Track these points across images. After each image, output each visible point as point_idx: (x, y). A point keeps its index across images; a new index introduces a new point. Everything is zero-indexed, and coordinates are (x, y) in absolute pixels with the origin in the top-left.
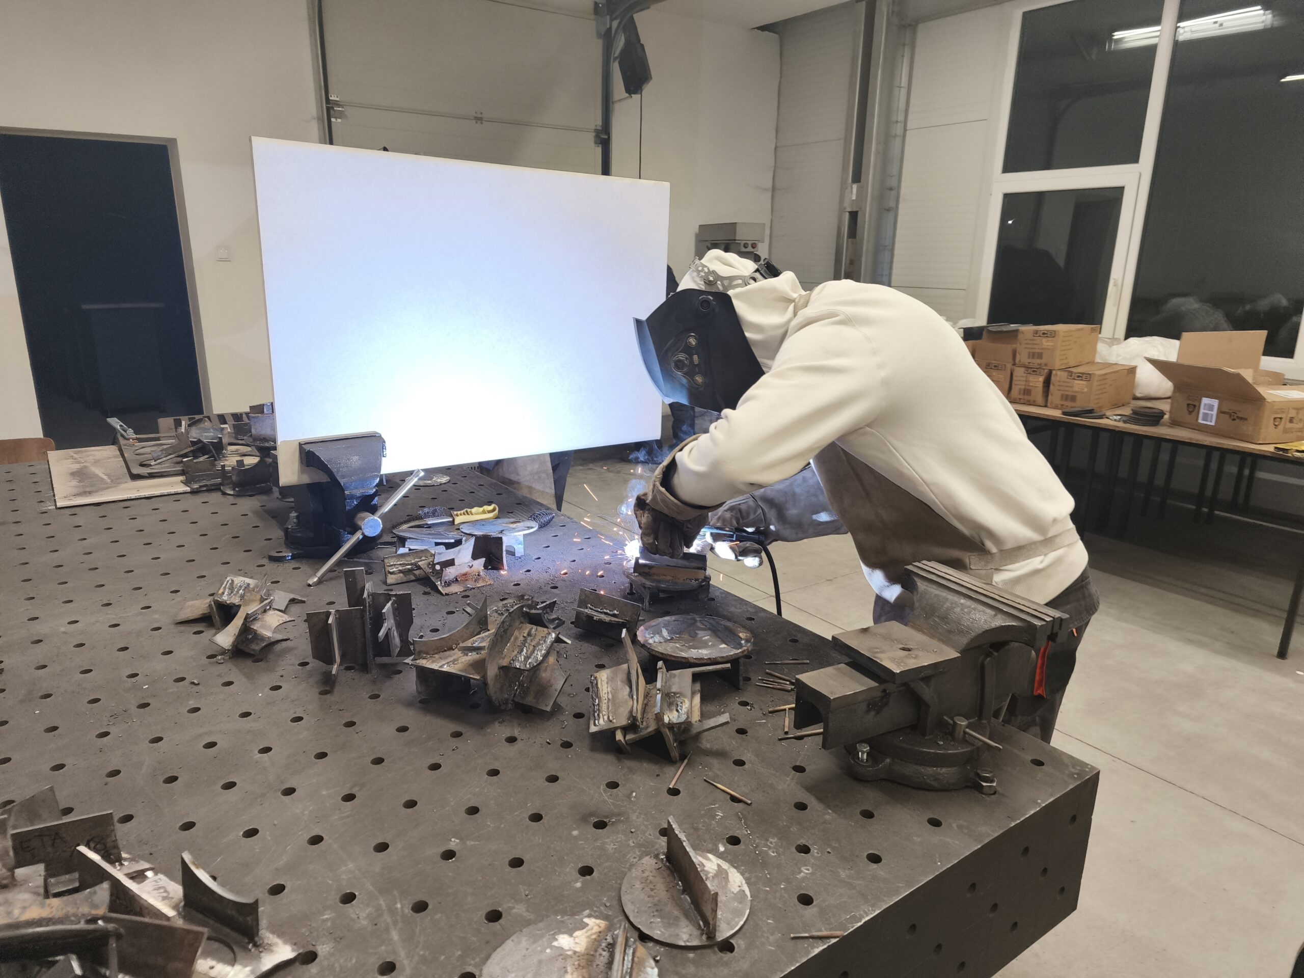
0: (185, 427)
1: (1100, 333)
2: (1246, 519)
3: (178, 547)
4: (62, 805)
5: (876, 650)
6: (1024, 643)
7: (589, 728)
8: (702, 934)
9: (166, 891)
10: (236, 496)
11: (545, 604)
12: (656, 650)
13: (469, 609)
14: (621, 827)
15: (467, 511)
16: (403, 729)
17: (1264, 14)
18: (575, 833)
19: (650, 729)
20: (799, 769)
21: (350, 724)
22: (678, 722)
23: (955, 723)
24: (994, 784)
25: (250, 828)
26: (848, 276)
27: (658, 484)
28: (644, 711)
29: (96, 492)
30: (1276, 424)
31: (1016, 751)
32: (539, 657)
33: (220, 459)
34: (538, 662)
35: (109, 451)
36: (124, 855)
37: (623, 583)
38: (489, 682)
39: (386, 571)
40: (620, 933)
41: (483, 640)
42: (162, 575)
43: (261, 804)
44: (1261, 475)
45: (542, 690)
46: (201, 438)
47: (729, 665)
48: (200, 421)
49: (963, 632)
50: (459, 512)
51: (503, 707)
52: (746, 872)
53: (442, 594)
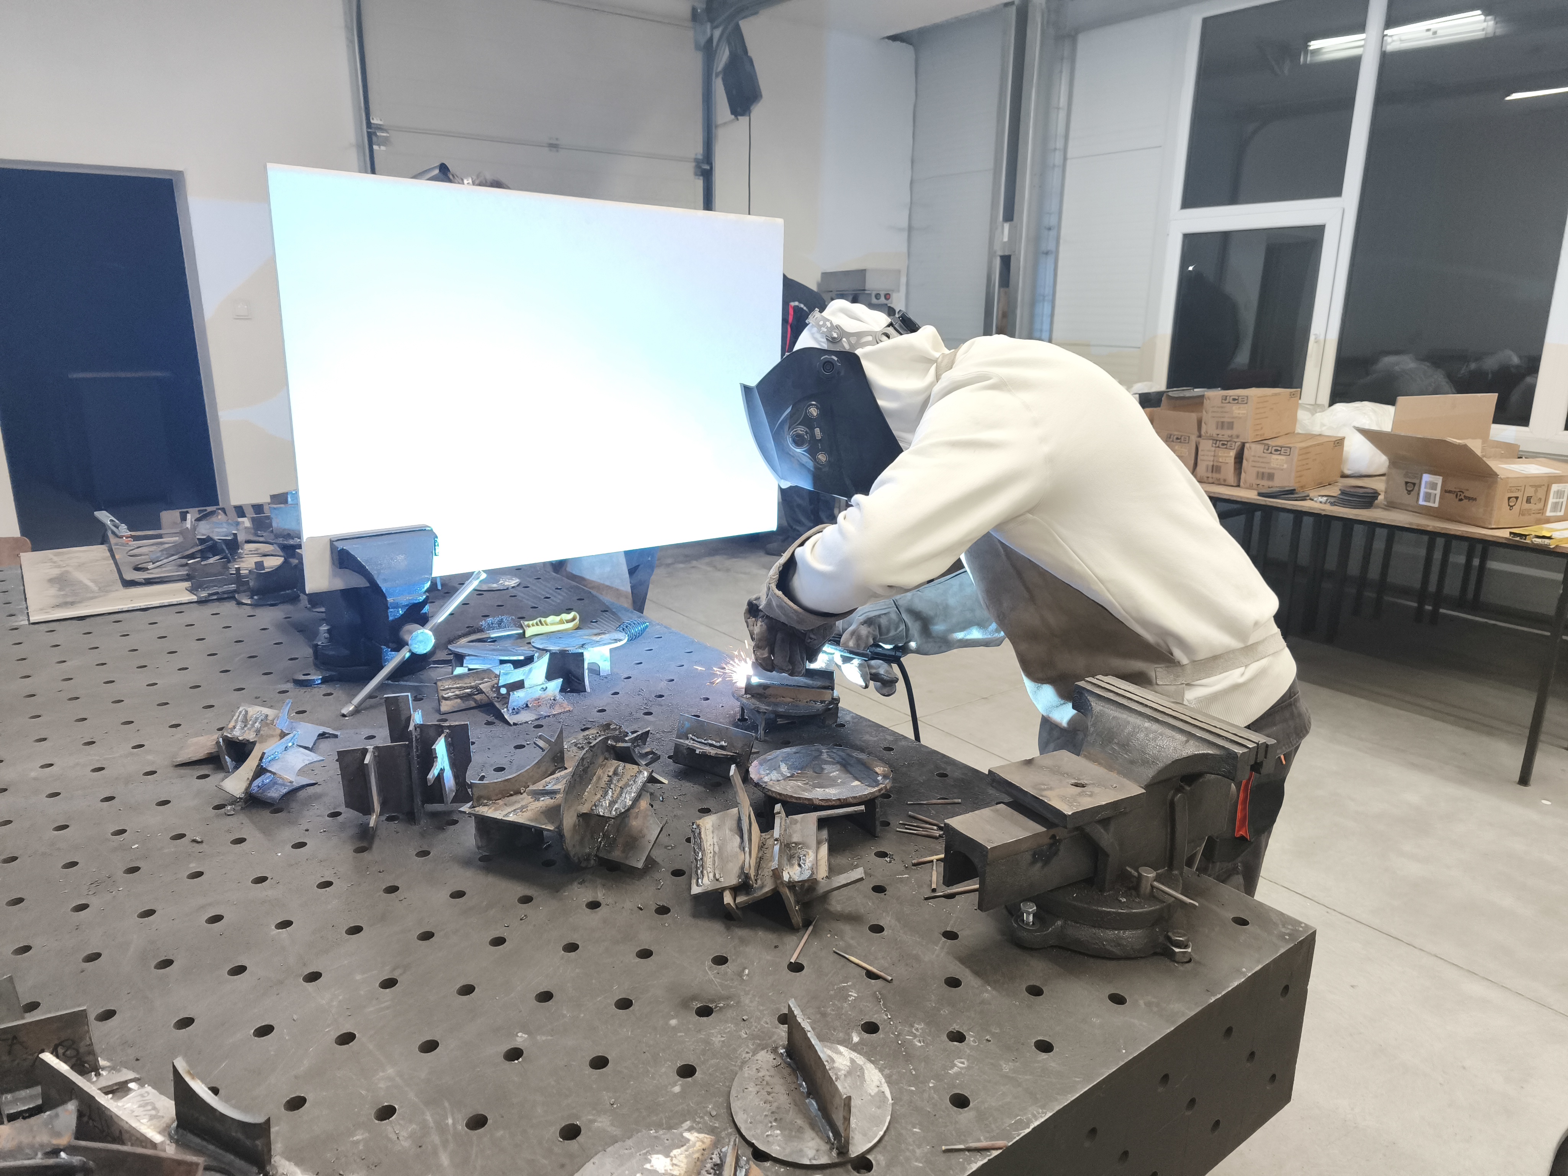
0: (191, 522)
1: (1300, 398)
2: (1477, 619)
3: (179, 670)
4: (25, 1000)
5: (1043, 787)
6: (1224, 776)
7: (690, 888)
8: (831, 1149)
9: (154, 1108)
10: (254, 605)
11: (635, 735)
12: (773, 789)
13: (541, 743)
14: (730, 1013)
15: (540, 621)
16: (458, 894)
17: (1485, 21)
18: (673, 1022)
19: (766, 889)
20: (951, 935)
21: (392, 889)
22: (800, 880)
23: (1140, 874)
24: (1189, 950)
25: (263, 1024)
26: (1000, 331)
27: (773, 586)
28: (758, 866)
29: (80, 602)
30: (1511, 504)
31: (1214, 907)
32: (628, 801)
33: (235, 560)
34: (626, 808)
35: (98, 552)
36: (102, 1062)
37: (733, 707)
38: (566, 834)
39: (440, 696)
40: (729, 1150)
41: (558, 781)
42: (159, 705)
43: (278, 994)
44: (1493, 565)
45: (632, 842)
46: (211, 535)
47: (862, 807)
48: (212, 513)
49: (1148, 762)
50: (531, 623)
51: (583, 865)
52: (885, 1068)
53: (510, 725)
